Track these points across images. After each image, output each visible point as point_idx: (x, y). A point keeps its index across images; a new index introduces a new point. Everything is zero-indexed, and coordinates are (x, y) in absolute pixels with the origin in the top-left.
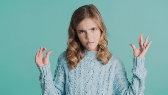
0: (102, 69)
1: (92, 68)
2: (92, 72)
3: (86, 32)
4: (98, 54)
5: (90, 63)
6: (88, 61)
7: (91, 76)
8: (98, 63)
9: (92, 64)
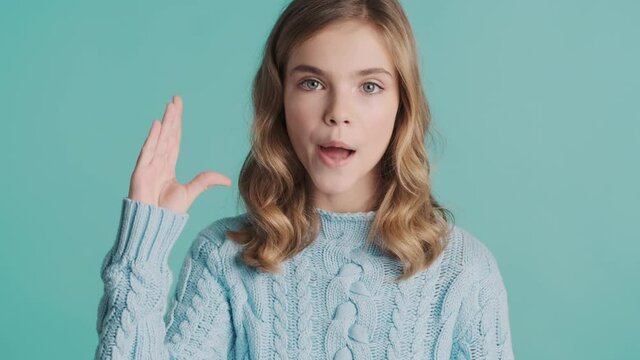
0: (399, 299)
1: (348, 294)
2: (348, 311)
3: (330, 88)
4: (378, 222)
5: (336, 271)
6: (328, 261)
7: (346, 333)
8: (375, 269)
9: (351, 275)
